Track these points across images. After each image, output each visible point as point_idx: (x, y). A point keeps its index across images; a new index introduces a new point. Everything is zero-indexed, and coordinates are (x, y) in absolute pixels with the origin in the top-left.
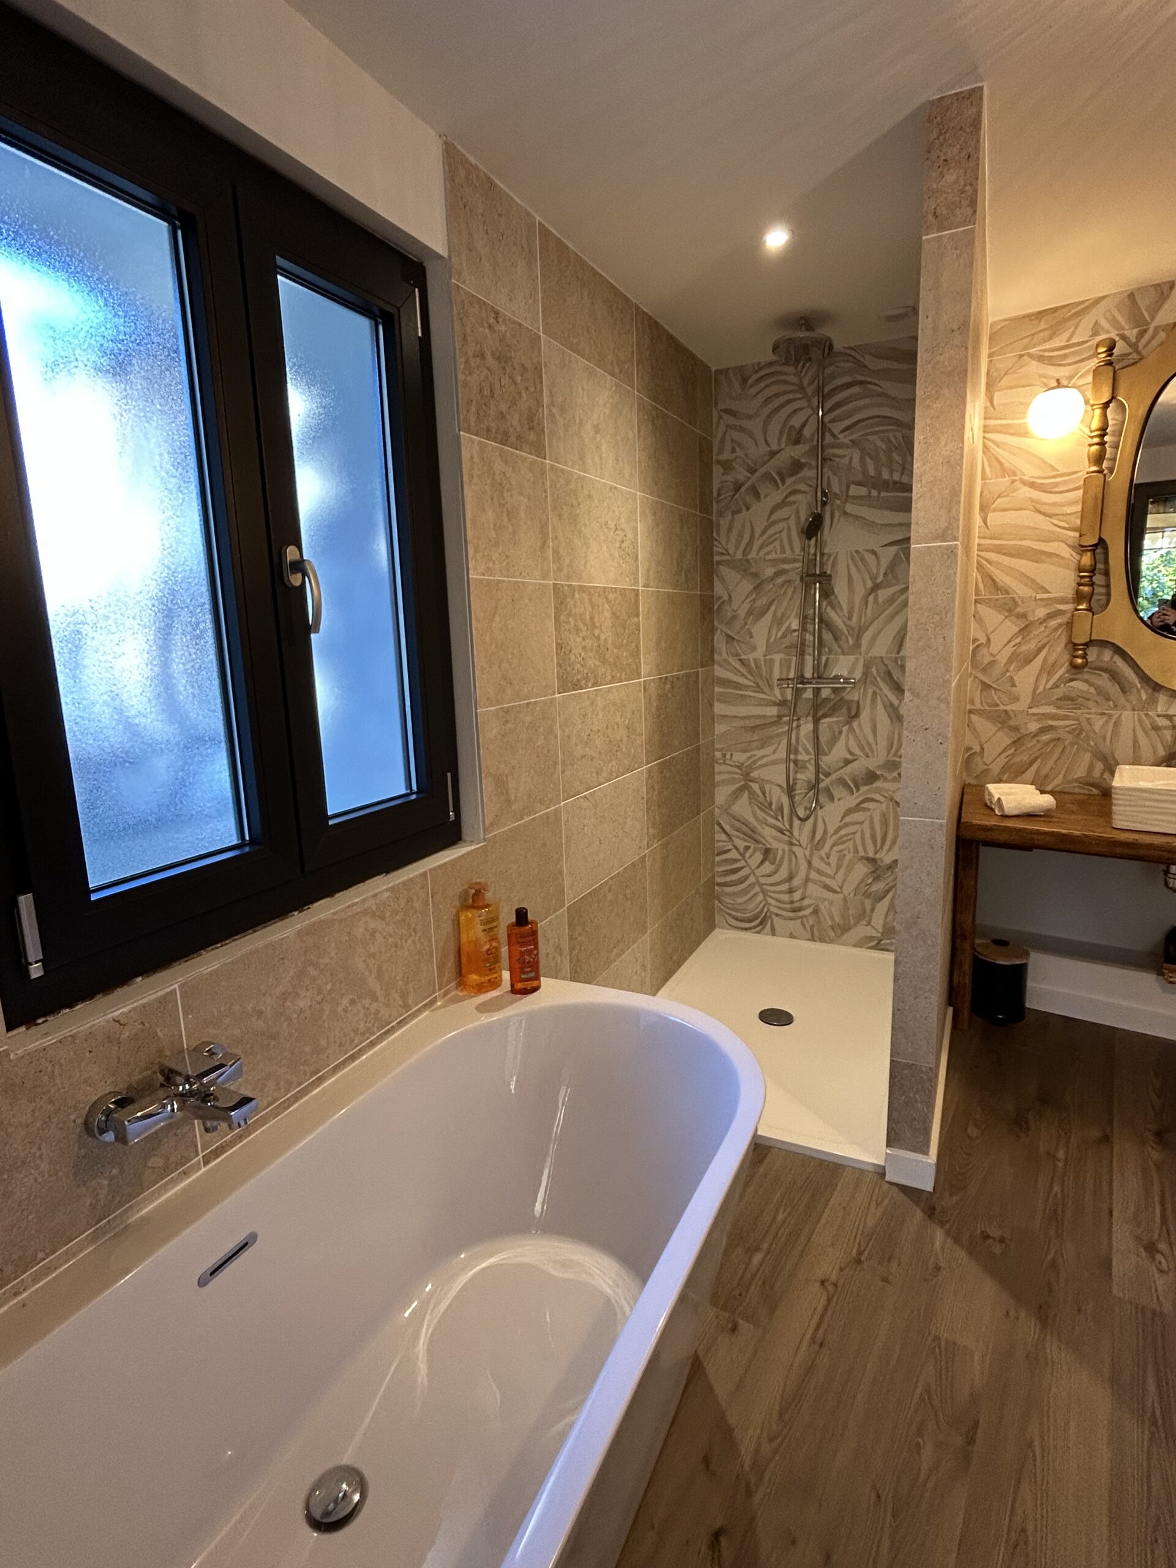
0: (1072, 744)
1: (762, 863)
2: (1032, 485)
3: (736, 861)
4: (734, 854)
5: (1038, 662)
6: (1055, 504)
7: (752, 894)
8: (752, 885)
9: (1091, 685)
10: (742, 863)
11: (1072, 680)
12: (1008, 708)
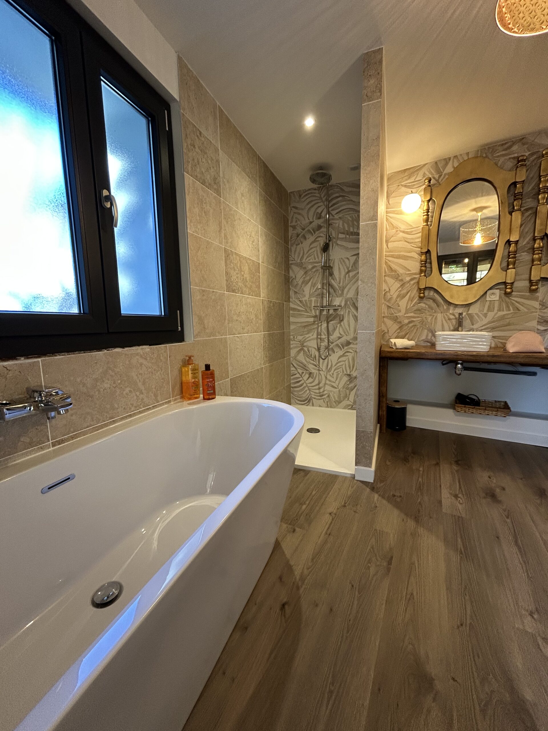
0: (420, 327)
1: (309, 378)
2: (404, 232)
3: (299, 378)
4: (298, 375)
5: (407, 297)
6: (412, 239)
7: (305, 390)
8: (305, 387)
9: (426, 304)
10: (301, 379)
11: (419, 303)
12: (397, 315)
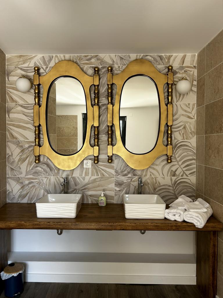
0: (38, 187)
2: (22, 106)
5: (27, 161)
6: (28, 113)
9: (42, 168)
11: (37, 167)
12: (19, 176)
